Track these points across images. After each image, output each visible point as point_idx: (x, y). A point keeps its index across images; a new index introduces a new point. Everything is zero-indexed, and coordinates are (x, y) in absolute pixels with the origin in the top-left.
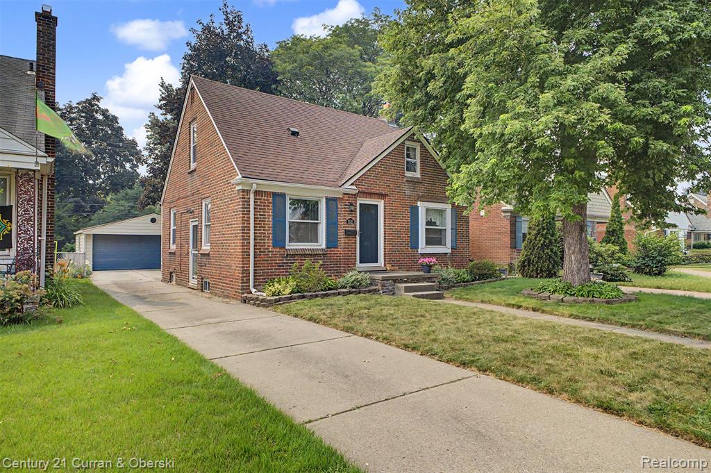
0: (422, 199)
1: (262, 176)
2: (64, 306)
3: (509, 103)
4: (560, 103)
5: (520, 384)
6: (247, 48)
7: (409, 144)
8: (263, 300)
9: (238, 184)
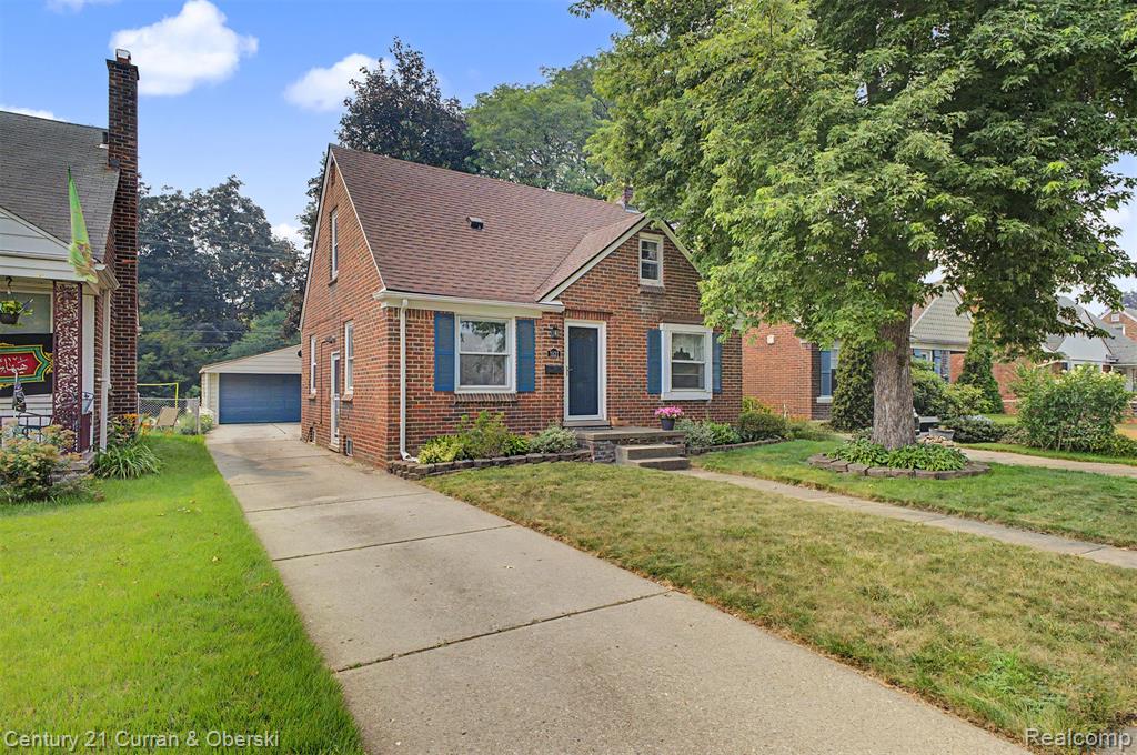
0: (666, 319)
1: (418, 288)
2: (128, 475)
3: (771, 171)
4: (848, 167)
5: (726, 609)
6: (431, 105)
7: (645, 237)
8: (412, 470)
9: (383, 300)
